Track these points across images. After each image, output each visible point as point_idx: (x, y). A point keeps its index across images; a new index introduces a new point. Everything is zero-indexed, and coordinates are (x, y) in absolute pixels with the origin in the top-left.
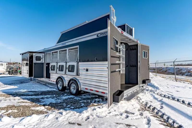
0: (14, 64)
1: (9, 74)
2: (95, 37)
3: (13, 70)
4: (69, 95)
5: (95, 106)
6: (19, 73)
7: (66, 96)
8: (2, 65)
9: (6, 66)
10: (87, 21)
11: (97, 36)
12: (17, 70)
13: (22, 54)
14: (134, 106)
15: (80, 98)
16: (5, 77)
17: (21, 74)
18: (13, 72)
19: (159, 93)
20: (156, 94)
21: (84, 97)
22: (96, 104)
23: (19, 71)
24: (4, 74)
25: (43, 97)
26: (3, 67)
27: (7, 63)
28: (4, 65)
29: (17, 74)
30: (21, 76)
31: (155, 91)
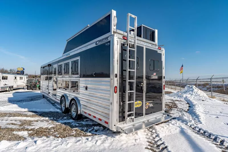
0: (34, 77)
1: (27, 89)
2: (94, 45)
3: (31, 85)
4: (68, 119)
5: (88, 136)
6: (38, 88)
7: (65, 119)
8: (21, 78)
9: (26, 79)
10: (89, 25)
11: (96, 44)
12: (36, 85)
13: (44, 68)
14: (137, 141)
15: (78, 123)
16: (19, 92)
17: (39, 89)
18: (31, 87)
19: (193, 125)
20: (188, 126)
21: (84, 123)
22: (89, 134)
23: (38, 86)
24: (23, 89)
25: (38, 119)
26: (23, 80)
27: (28, 76)
28: (23, 78)
29: (36, 89)
30: (39, 92)
31: (189, 122)
